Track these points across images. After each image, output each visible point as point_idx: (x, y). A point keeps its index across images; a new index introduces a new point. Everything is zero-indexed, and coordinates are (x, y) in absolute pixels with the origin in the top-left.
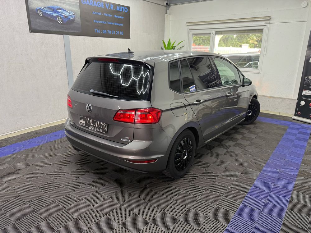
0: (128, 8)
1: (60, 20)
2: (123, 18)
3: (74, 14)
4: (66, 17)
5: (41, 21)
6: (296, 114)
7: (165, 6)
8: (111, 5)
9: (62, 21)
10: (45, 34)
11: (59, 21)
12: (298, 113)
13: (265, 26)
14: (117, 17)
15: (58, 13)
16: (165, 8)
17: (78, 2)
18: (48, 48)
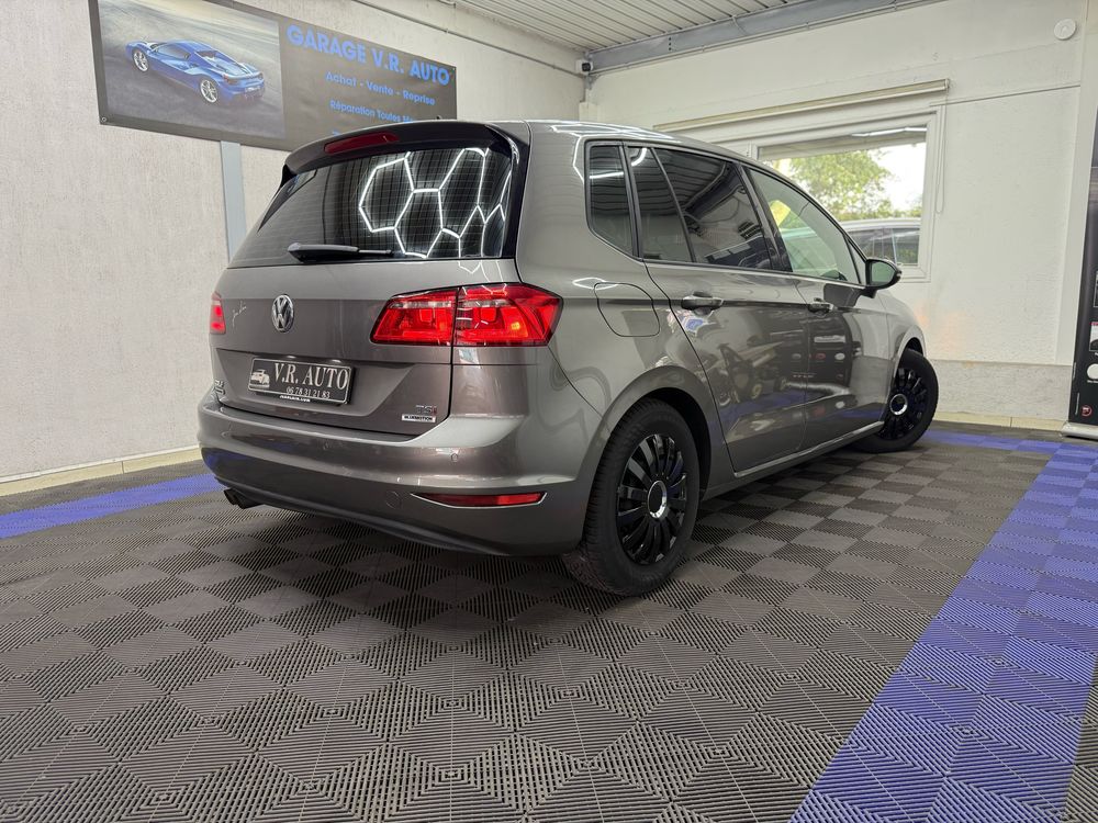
0: (452, 70)
1: (211, 91)
2: (432, 102)
3: (260, 76)
4: (232, 82)
5: (143, 89)
6: (1075, 417)
7: (580, 76)
8: (391, 56)
9: (218, 94)
10: (155, 134)
11: (208, 92)
12: (1081, 410)
13: (930, 117)
14: (411, 97)
15: (206, 65)
16: (579, 82)
17: (277, 35)
18: (163, 181)
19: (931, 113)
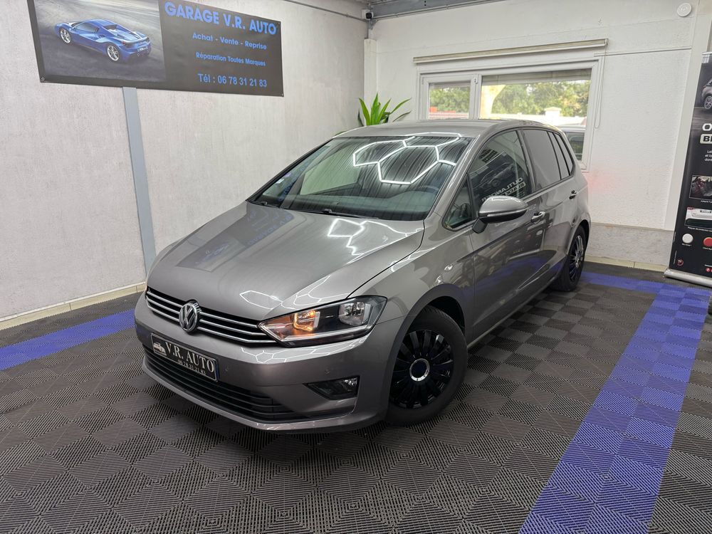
0: (278, 24)
1: (114, 53)
2: (265, 47)
3: (148, 40)
4: (129, 45)
5: (68, 56)
6: (673, 266)
7: (364, 20)
8: (236, 18)
9: (119, 54)
10: (77, 86)
11: (112, 54)
12: (677, 262)
13: (595, 63)
14: (251, 45)
15: (110, 35)
16: (364, 25)
17: (158, 10)
18: (85, 118)
19: (595, 61)
